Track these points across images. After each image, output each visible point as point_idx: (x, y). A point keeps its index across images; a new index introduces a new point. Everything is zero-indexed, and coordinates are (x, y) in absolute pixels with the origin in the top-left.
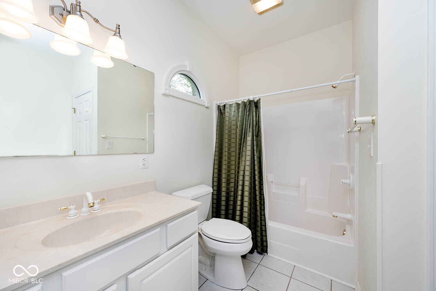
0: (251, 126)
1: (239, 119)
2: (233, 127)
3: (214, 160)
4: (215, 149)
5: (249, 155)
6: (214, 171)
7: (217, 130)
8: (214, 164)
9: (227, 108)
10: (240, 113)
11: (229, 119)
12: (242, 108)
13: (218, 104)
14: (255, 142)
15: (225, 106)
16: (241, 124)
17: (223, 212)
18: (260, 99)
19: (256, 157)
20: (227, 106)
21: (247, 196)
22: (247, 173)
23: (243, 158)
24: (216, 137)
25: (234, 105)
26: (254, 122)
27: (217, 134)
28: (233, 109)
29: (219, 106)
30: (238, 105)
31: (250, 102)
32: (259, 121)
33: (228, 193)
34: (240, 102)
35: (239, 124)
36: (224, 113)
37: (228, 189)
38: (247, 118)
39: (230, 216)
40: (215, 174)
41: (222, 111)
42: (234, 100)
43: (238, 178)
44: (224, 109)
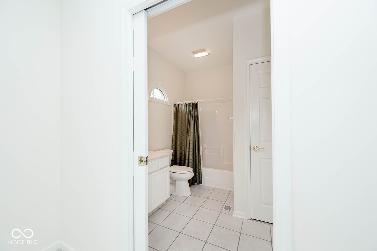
0: (193, 117)
1: (187, 113)
2: (184, 117)
3: (173, 136)
4: (173, 129)
5: (192, 133)
6: (172, 142)
7: (174, 118)
8: (173, 138)
9: (180, 106)
10: (187, 109)
11: (182, 112)
12: (189, 107)
13: (175, 104)
14: (195, 125)
15: (179, 105)
16: (188, 115)
17: (178, 162)
18: (198, 102)
19: (196, 133)
20: (180, 105)
21: (191, 154)
22: (191, 142)
23: (189, 134)
24: (174, 122)
25: (184, 105)
26: (195, 115)
27: (174, 121)
28: (183, 107)
29: (175, 105)
30: (186, 104)
31: (193, 104)
32: (197, 114)
33: (181, 154)
34: (187, 103)
35: (187, 115)
36: (179, 109)
37: (181, 152)
38: (191, 112)
39: (183, 164)
40: (173, 144)
41: (177, 108)
42: (184, 102)
43: (186, 148)
44: (179, 107)
